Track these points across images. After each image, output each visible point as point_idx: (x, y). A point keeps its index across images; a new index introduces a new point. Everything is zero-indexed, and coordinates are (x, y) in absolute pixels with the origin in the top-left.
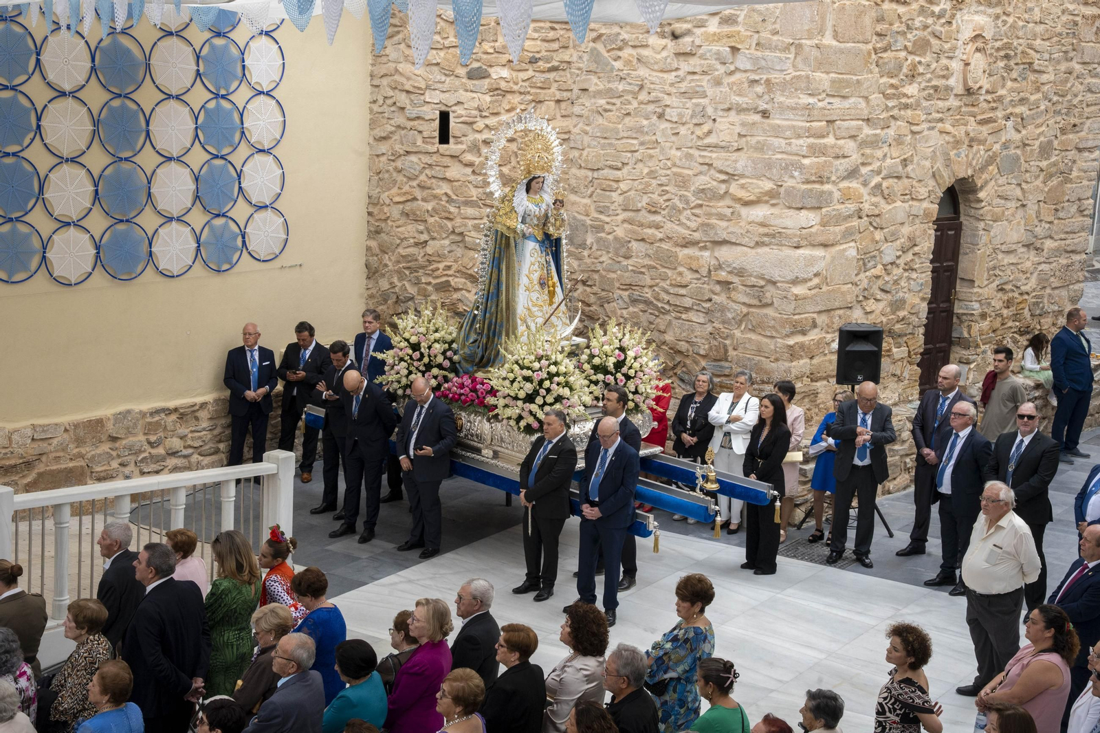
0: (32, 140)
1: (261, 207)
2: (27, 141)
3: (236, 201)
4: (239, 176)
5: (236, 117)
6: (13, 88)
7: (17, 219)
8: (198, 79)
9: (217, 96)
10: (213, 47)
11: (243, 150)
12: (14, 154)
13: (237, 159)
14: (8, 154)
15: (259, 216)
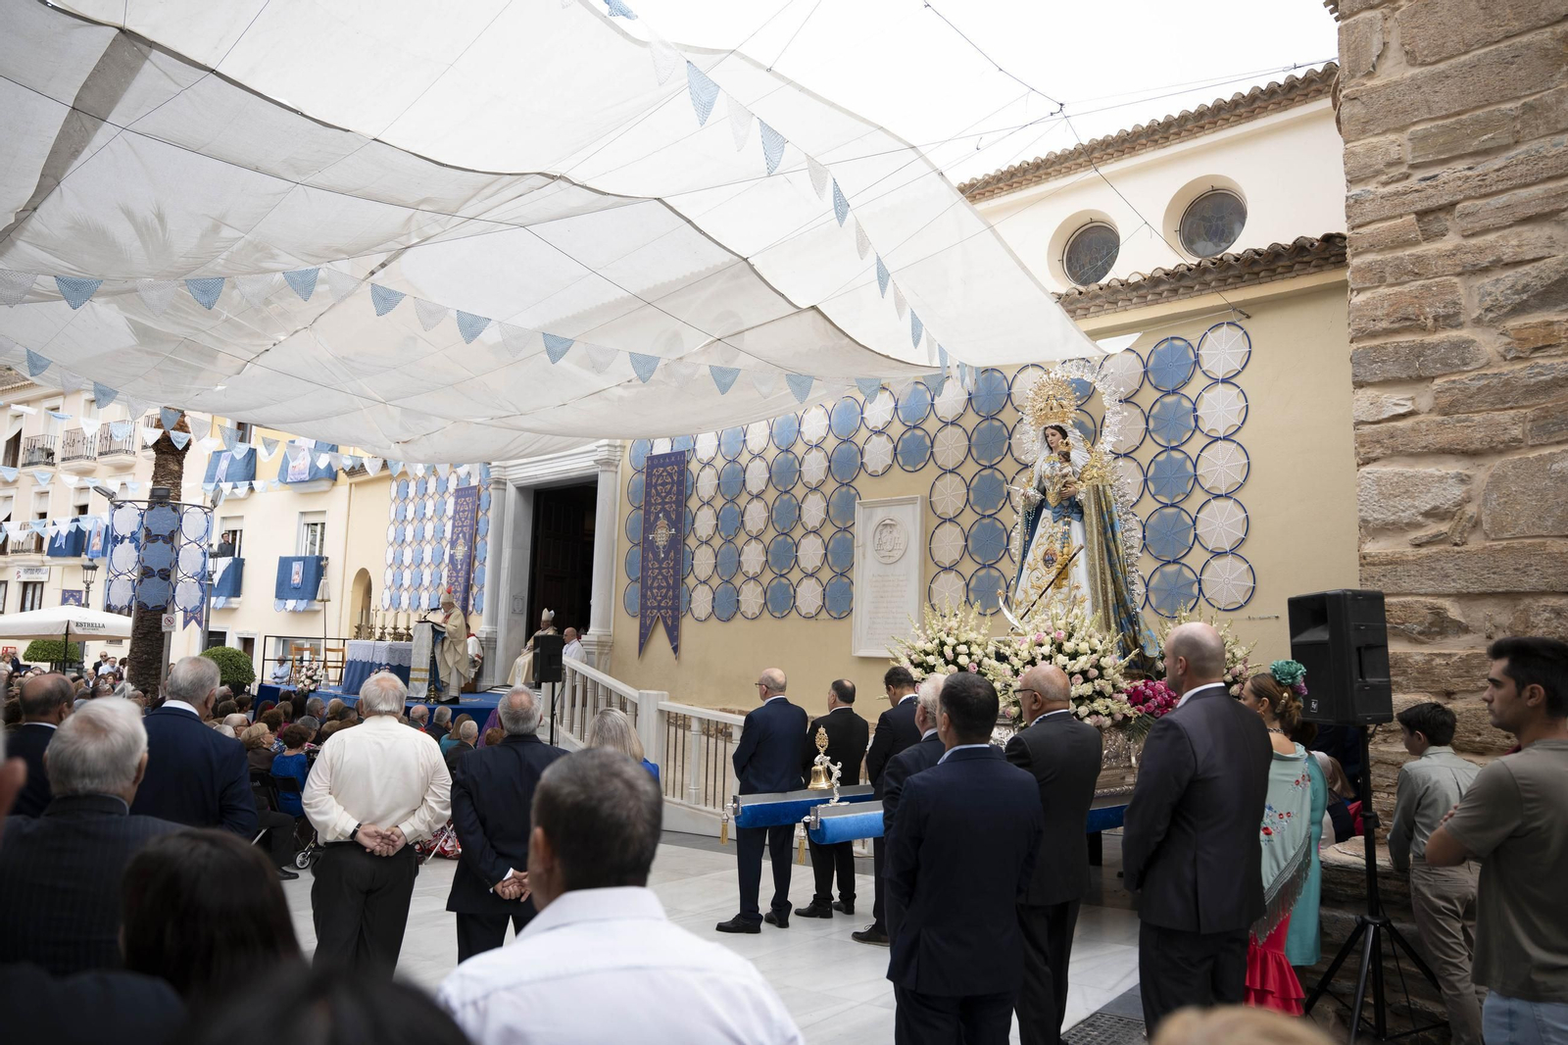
0: (1004, 504)
1: (1218, 554)
2: (1001, 505)
3: (1191, 548)
4: (1194, 522)
5: (1189, 466)
6: (991, 467)
7: (990, 566)
8: (1148, 434)
9: (1167, 449)
10: (1164, 405)
11: (1199, 497)
12: (989, 516)
13: (1191, 506)
14: (984, 517)
15: (1215, 563)
